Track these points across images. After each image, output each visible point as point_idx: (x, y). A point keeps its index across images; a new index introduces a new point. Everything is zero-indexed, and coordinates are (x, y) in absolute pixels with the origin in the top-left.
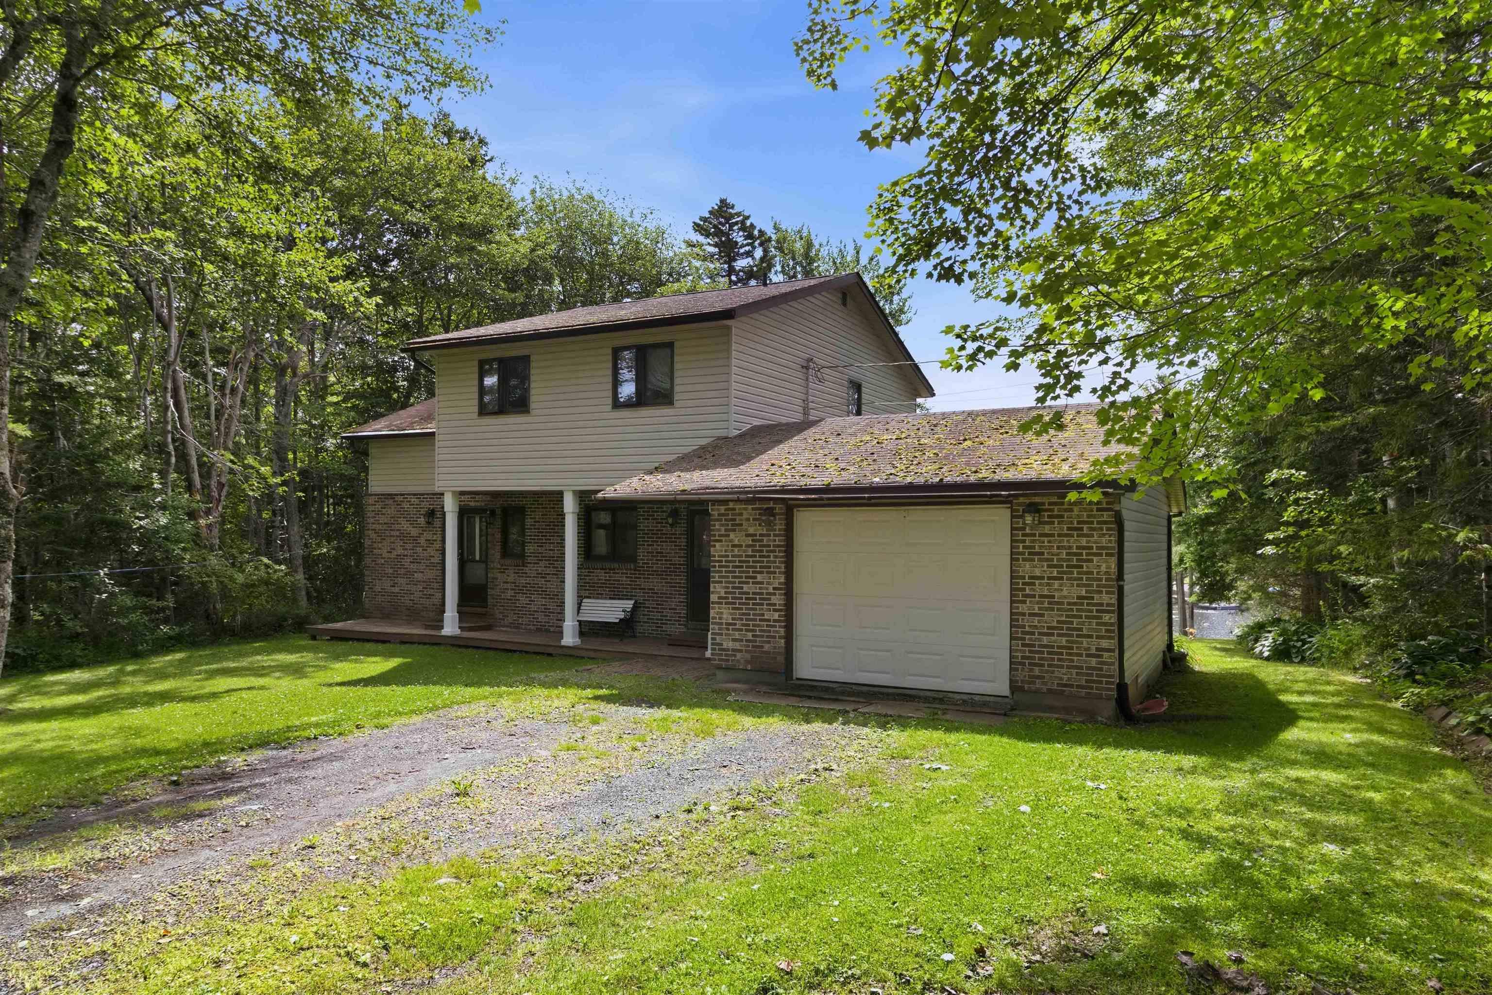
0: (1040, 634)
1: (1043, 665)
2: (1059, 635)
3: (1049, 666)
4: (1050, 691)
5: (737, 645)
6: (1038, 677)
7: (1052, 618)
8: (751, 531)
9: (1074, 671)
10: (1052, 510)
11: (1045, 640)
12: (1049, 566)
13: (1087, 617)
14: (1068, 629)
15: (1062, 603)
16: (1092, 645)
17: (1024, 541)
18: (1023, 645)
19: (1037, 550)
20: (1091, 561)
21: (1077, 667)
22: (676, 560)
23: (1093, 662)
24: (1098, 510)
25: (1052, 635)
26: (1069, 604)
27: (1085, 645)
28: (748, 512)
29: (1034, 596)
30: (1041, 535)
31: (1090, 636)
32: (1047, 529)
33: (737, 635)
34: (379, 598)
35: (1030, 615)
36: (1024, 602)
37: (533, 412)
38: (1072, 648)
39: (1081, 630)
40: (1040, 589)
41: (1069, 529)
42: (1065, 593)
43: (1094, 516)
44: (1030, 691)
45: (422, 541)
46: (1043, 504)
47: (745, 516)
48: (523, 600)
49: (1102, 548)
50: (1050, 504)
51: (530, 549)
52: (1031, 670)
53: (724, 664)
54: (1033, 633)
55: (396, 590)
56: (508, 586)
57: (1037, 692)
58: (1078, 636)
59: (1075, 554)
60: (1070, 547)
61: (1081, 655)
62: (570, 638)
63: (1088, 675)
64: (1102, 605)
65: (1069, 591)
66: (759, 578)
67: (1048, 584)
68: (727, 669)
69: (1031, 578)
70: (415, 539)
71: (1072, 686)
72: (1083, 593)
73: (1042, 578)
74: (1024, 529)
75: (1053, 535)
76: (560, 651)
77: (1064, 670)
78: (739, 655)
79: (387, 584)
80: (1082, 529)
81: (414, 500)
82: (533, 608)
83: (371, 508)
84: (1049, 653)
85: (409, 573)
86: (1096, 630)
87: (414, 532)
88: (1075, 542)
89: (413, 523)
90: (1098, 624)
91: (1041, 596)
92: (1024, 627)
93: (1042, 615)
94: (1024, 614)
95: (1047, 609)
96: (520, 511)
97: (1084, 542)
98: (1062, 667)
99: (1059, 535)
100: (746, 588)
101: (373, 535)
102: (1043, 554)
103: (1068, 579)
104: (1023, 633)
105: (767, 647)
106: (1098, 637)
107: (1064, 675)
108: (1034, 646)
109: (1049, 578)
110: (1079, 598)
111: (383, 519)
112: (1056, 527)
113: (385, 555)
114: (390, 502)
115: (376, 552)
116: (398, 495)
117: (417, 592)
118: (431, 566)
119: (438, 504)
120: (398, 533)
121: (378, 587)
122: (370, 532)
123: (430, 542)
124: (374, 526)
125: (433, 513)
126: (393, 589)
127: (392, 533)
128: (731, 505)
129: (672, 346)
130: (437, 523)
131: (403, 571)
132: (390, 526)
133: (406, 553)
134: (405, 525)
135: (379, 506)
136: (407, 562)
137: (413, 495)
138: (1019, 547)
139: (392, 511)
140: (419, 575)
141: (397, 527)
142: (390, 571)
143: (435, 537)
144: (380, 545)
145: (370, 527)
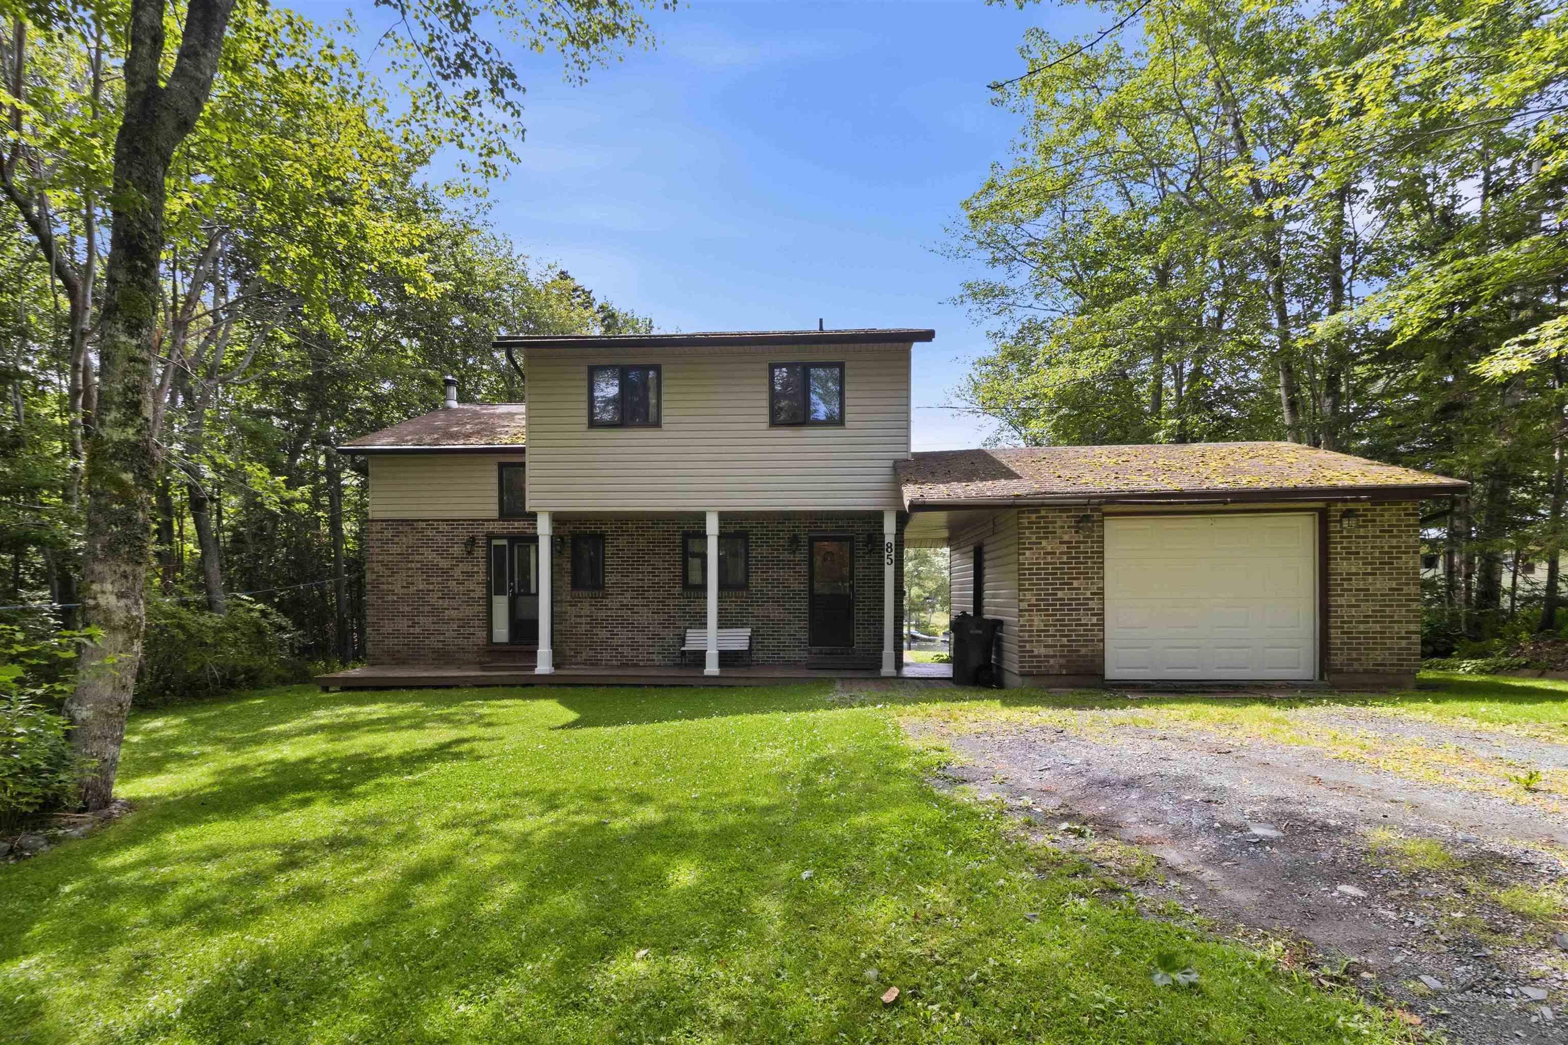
0: (1357, 622)
1: (1359, 649)
2: (1374, 622)
3: (1365, 649)
4: (1366, 672)
5: (1050, 652)
6: (1356, 660)
7: (1368, 608)
8: (1066, 538)
9: (1387, 652)
10: (1366, 516)
11: (1362, 627)
12: (1364, 564)
13: (1398, 606)
14: (1381, 617)
15: (1376, 595)
16: (1403, 629)
17: (1342, 543)
18: (1342, 633)
19: (1354, 550)
20: (1400, 558)
21: (1389, 649)
22: (796, 586)
23: (1404, 643)
24: (1406, 515)
25: (1368, 622)
26: (1382, 595)
27: (1396, 629)
28: (1061, 521)
29: (1351, 590)
30: (1357, 537)
31: (1401, 622)
32: (1362, 532)
33: (1050, 641)
34: (390, 642)
35: (1348, 606)
36: (1343, 595)
37: (664, 427)
38: (1385, 633)
39: (1392, 617)
40: (1355, 584)
41: (1381, 531)
42: (1378, 586)
43: (1402, 520)
44: (1348, 673)
45: (457, 573)
46: (1358, 510)
47: (1059, 524)
48: (603, 634)
49: (1410, 547)
50: (1364, 510)
51: (610, 579)
52: (1349, 654)
53: (1035, 671)
54: (1351, 622)
55: (417, 630)
56: (583, 620)
57: (1356, 672)
58: (1390, 622)
59: (1387, 553)
60: (1382, 547)
61: (1393, 638)
62: (712, 668)
63: (1399, 655)
64: (1409, 595)
65: (1381, 584)
66: (1076, 584)
67: (1364, 579)
68: (1039, 675)
69: (1348, 574)
70: (445, 572)
71: (1385, 665)
72: (1394, 586)
73: (1358, 574)
74: (1341, 532)
75: (1367, 537)
76: (703, 682)
77: (1378, 652)
78: (1052, 661)
79: (403, 625)
80: (1392, 531)
81: (443, 527)
82: (616, 642)
83: (374, 536)
84: (1365, 638)
85: (436, 612)
86: (1404, 616)
87: (444, 564)
88: (1387, 543)
89: (442, 552)
90: (1407, 611)
91: (1357, 590)
92: (1343, 617)
93: (1358, 606)
94: (1342, 606)
95: (1363, 601)
96: (599, 539)
97: (1394, 542)
98: (1376, 649)
99: (1373, 537)
100: (1060, 594)
101: (377, 567)
102: (1358, 553)
103: (1381, 574)
104: (1342, 622)
105: (1083, 651)
106: (1407, 622)
107: (1379, 656)
108: (1351, 633)
109: (1364, 574)
110: (1390, 589)
111: (395, 549)
112: (1370, 530)
113: (398, 590)
114: (406, 528)
115: (385, 587)
116: (418, 521)
117: (450, 631)
118: (470, 601)
119: (481, 531)
120: (419, 565)
121: (388, 628)
122: (374, 565)
123: (469, 574)
124: (380, 558)
125: (472, 541)
126: (411, 630)
127: (409, 565)
128: (1043, 513)
129: (841, 366)
130: (480, 552)
131: (427, 609)
132: (405, 557)
133: (431, 587)
134: (429, 555)
135: (388, 534)
136: (433, 598)
137: (443, 520)
138: (1337, 548)
139: (408, 540)
140: (452, 612)
141: (417, 558)
142: (407, 609)
143: (475, 569)
144: (390, 580)
145: (375, 559)
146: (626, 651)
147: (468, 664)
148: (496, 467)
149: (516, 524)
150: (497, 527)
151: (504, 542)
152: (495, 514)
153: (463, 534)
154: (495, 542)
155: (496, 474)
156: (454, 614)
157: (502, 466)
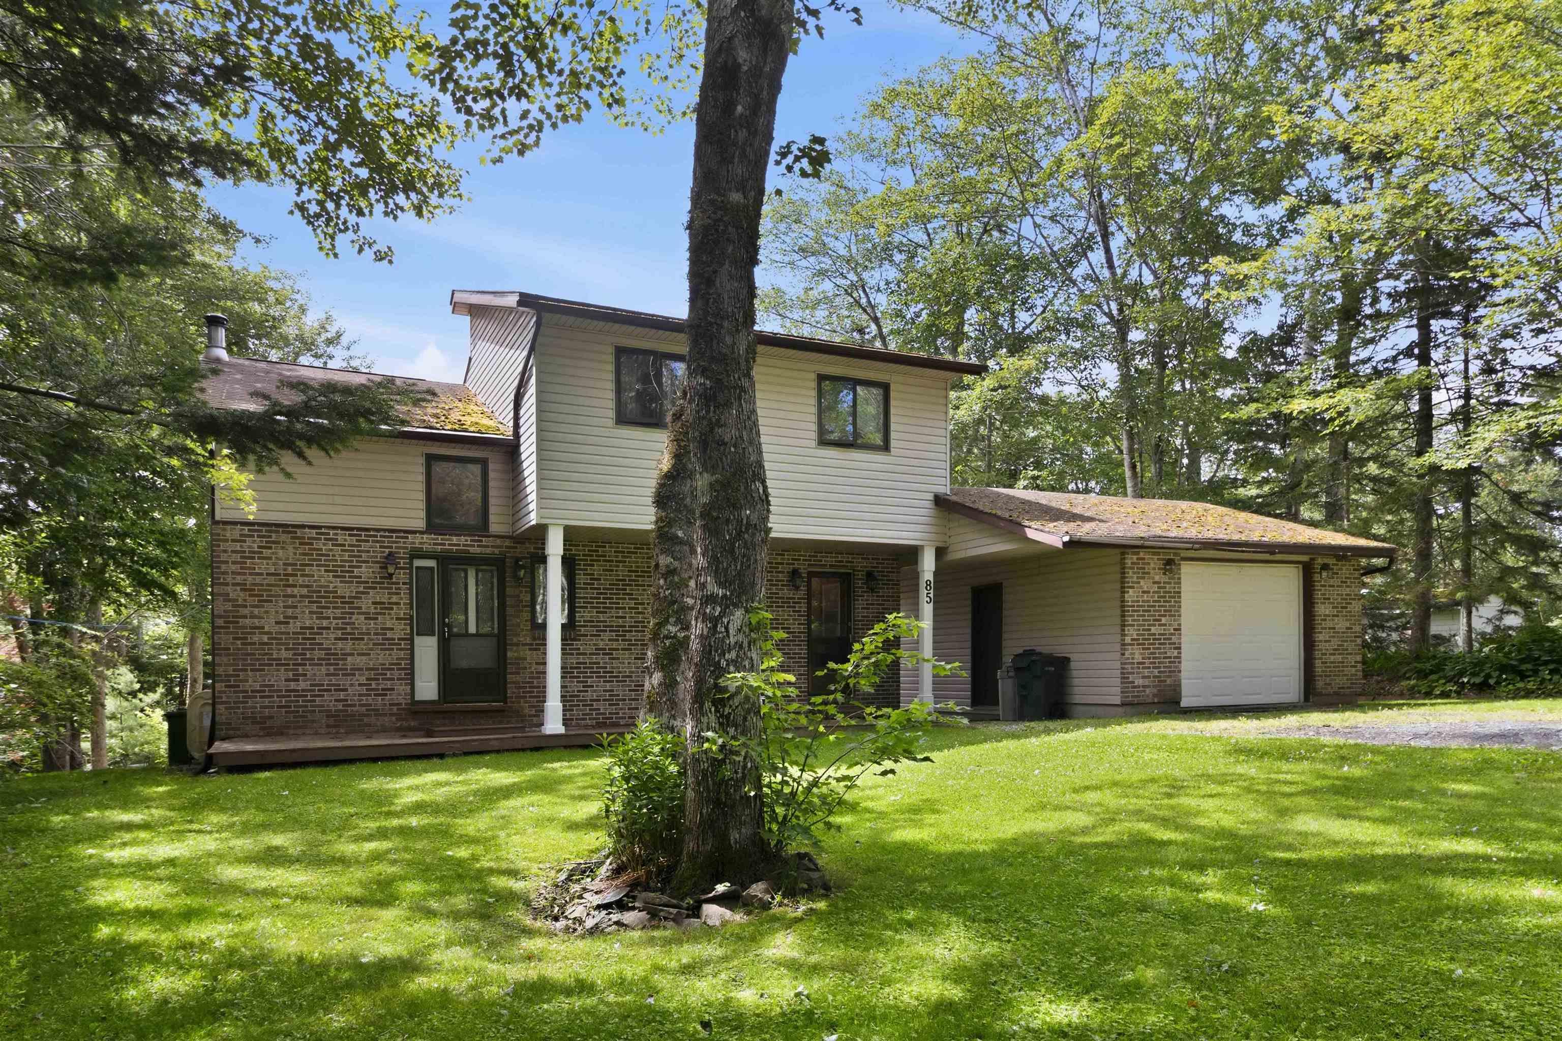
0: (1330, 654)
1: (1331, 676)
2: (1338, 654)
3: (1335, 675)
4: (1334, 693)
5: (1147, 682)
6: (1328, 684)
7: (1335, 643)
8: (1157, 578)
9: (1345, 678)
10: (1334, 569)
11: (1333, 658)
12: (1333, 608)
13: (1350, 641)
14: (1341, 650)
15: (1339, 632)
16: (1353, 659)
17: (1322, 590)
18: (1323, 663)
19: (1327, 596)
20: (1352, 604)
21: (1346, 675)
23: (1354, 671)
25: (1335, 654)
27: (1349, 659)
28: (1154, 561)
29: (1326, 628)
30: (1329, 586)
31: (1352, 654)
32: (1332, 582)
33: (1146, 672)
35: (1325, 641)
36: (1323, 633)
38: (1343, 663)
39: (1347, 650)
40: (1329, 623)
41: (1341, 582)
42: (1340, 625)
43: (1352, 574)
44: (1328, 695)
45: (366, 603)
46: (1329, 564)
50: (1333, 564)
52: (1326, 680)
54: (1326, 654)
55: (302, 685)
58: (1346, 654)
59: (1345, 599)
60: (1342, 595)
61: (1348, 668)
63: (1351, 679)
64: (1356, 632)
66: (1164, 620)
67: (1333, 620)
68: (1138, 704)
69: (1326, 616)
70: (347, 602)
71: (1344, 688)
72: (1347, 625)
73: (1330, 616)
74: (1322, 581)
75: (1334, 586)
79: (278, 678)
81: (342, 537)
83: (230, 546)
84: (1334, 667)
85: (332, 658)
86: (1354, 650)
87: (345, 590)
88: (1344, 591)
89: (343, 573)
90: (1355, 645)
91: (1329, 628)
92: (1321, 650)
93: (1330, 641)
94: (1320, 641)
95: (1332, 637)
97: (1348, 590)
98: (1339, 676)
99: (1337, 586)
100: (1153, 630)
102: (1330, 599)
103: (1341, 616)
105: (1169, 681)
106: (1355, 654)
107: (1340, 681)
108: (1327, 663)
109: (1333, 616)
111: (263, 567)
112: (1336, 581)
113: (269, 625)
114: (284, 537)
115: (248, 621)
116: (303, 526)
117: (354, 687)
118: (387, 644)
119: (401, 547)
120: (305, 591)
121: (252, 682)
122: (229, 589)
123: (385, 607)
124: (239, 579)
125: (391, 558)
126: (293, 685)
127: (289, 590)
128: (1142, 555)
129: (885, 388)
130: (401, 576)
131: (318, 654)
132: (284, 579)
133: (325, 623)
134: (321, 577)
135: (253, 544)
136: (328, 639)
137: (343, 529)
138: (1318, 595)
139: (287, 553)
140: (359, 659)
141: (301, 580)
142: (284, 654)
143: (394, 599)
144: (256, 611)
145: (229, 579)
146: (603, 707)
147: (383, 731)
148: (422, 460)
149: (455, 540)
150: (427, 542)
151: (432, 563)
152: (421, 524)
153: (374, 550)
154: (418, 563)
155: (422, 469)
156: (360, 661)
157: (430, 459)
